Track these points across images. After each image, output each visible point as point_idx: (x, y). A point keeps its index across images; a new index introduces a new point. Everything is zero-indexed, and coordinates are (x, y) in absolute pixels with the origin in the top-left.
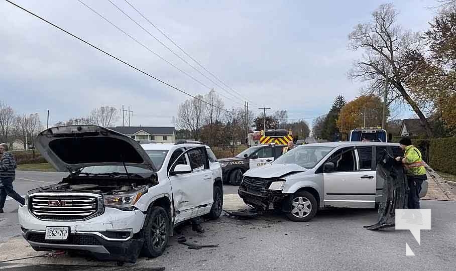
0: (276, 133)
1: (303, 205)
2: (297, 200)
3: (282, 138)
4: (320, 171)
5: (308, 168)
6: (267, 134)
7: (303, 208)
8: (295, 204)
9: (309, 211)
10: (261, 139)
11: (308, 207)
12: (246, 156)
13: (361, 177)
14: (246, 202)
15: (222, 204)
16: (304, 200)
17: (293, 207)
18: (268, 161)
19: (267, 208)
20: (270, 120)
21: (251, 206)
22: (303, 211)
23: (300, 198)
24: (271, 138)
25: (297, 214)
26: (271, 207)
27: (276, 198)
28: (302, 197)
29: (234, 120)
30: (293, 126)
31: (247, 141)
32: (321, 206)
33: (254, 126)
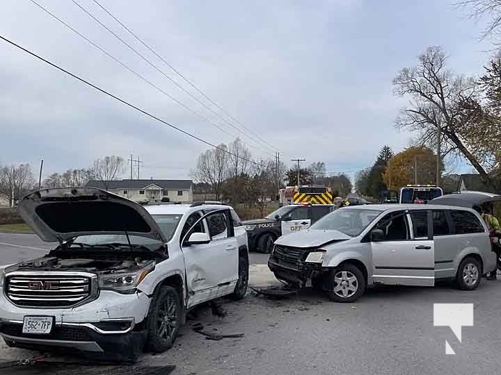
0: (312, 190)
1: (348, 282)
2: (340, 276)
3: (320, 195)
4: (367, 239)
5: (353, 236)
6: (302, 190)
7: (348, 286)
8: (338, 280)
9: (354, 289)
10: (295, 196)
11: (354, 284)
12: (277, 217)
13: (417, 248)
14: (278, 277)
15: (248, 279)
16: (349, 275)
17: (336, 284)
18: (304, 223)
19: (304, 285)
20: (304, 173)
21: (284, 282)
22: (347, 289)
23: (344, 273)
24: (306, 195)
25: (340, 292)
26: (309, 284)
27: (314, 273)
28: (346, 272)
29: (263, 172)
30: (332, 181)
31: (278, 198)
32: (370, 283)
33: (286, 180)
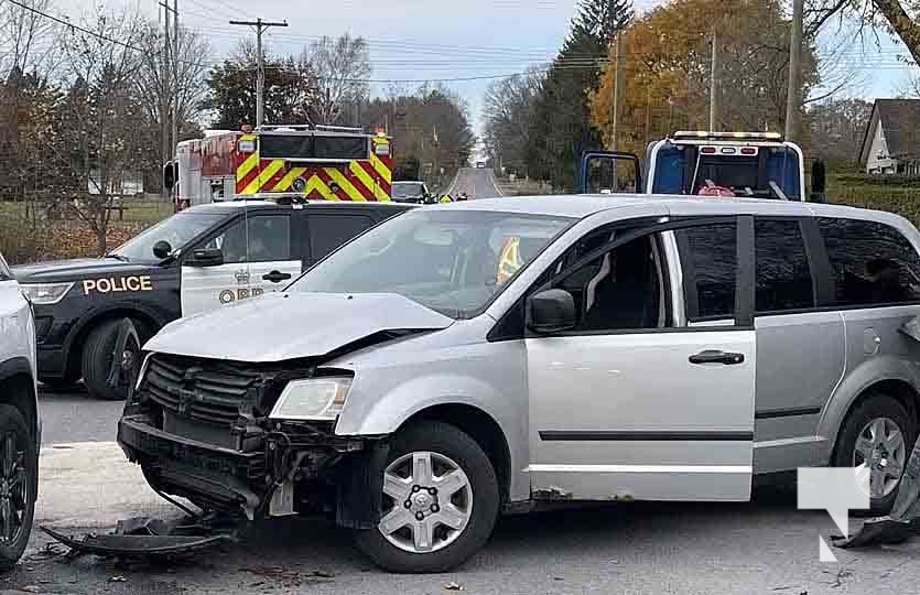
0: (314, 146)
1: (434, 492)
2: (405, 470)
3: (343, 168)
4: (512, 327)
5: (459, 316)
6: (270, 147)
7: (435, 508)
8: (395, 486)
9: (458, 520)
10: (242, 172)
11: (458, 498)
12: (161, 250)
13: (693, 360)
14: (157, 481)
15: (33, 495)
16: (439, 468)
17: (388, 503)
18: (275, 277)
19: (262, 510)
20: (280, 79)
21: (184, 501)
22: (431, 520)
23: (421, 457)
24: (289, 166)
25: (405, 534)
26: (282, 504)
27: (306, 462)
28: (426, 455)
30: (394, 114)
31: (171, 175)
32: (517, 494)
33: (206, 105)
